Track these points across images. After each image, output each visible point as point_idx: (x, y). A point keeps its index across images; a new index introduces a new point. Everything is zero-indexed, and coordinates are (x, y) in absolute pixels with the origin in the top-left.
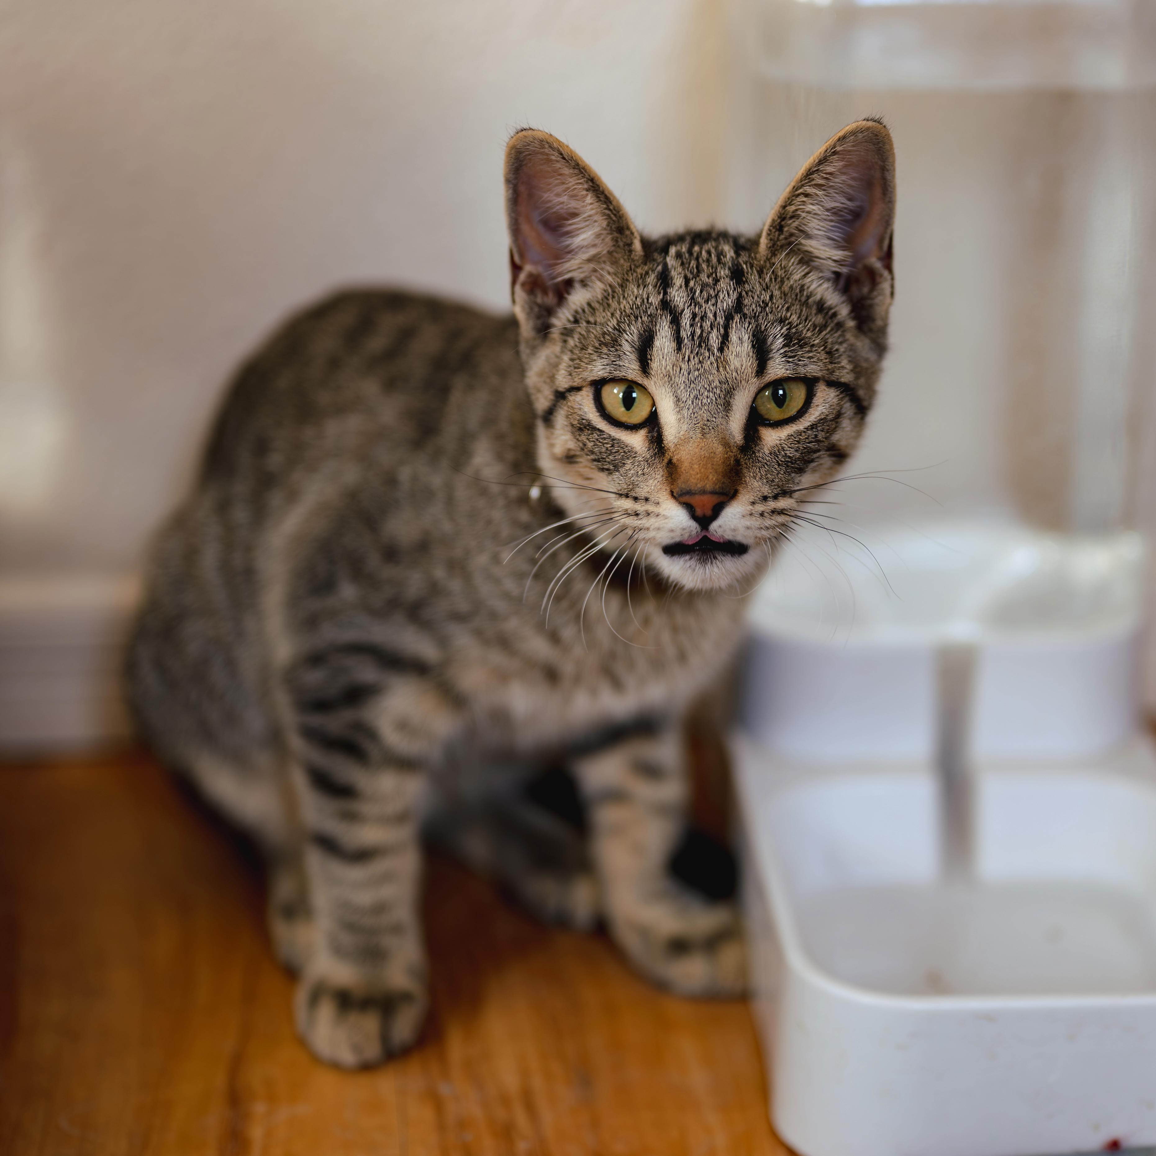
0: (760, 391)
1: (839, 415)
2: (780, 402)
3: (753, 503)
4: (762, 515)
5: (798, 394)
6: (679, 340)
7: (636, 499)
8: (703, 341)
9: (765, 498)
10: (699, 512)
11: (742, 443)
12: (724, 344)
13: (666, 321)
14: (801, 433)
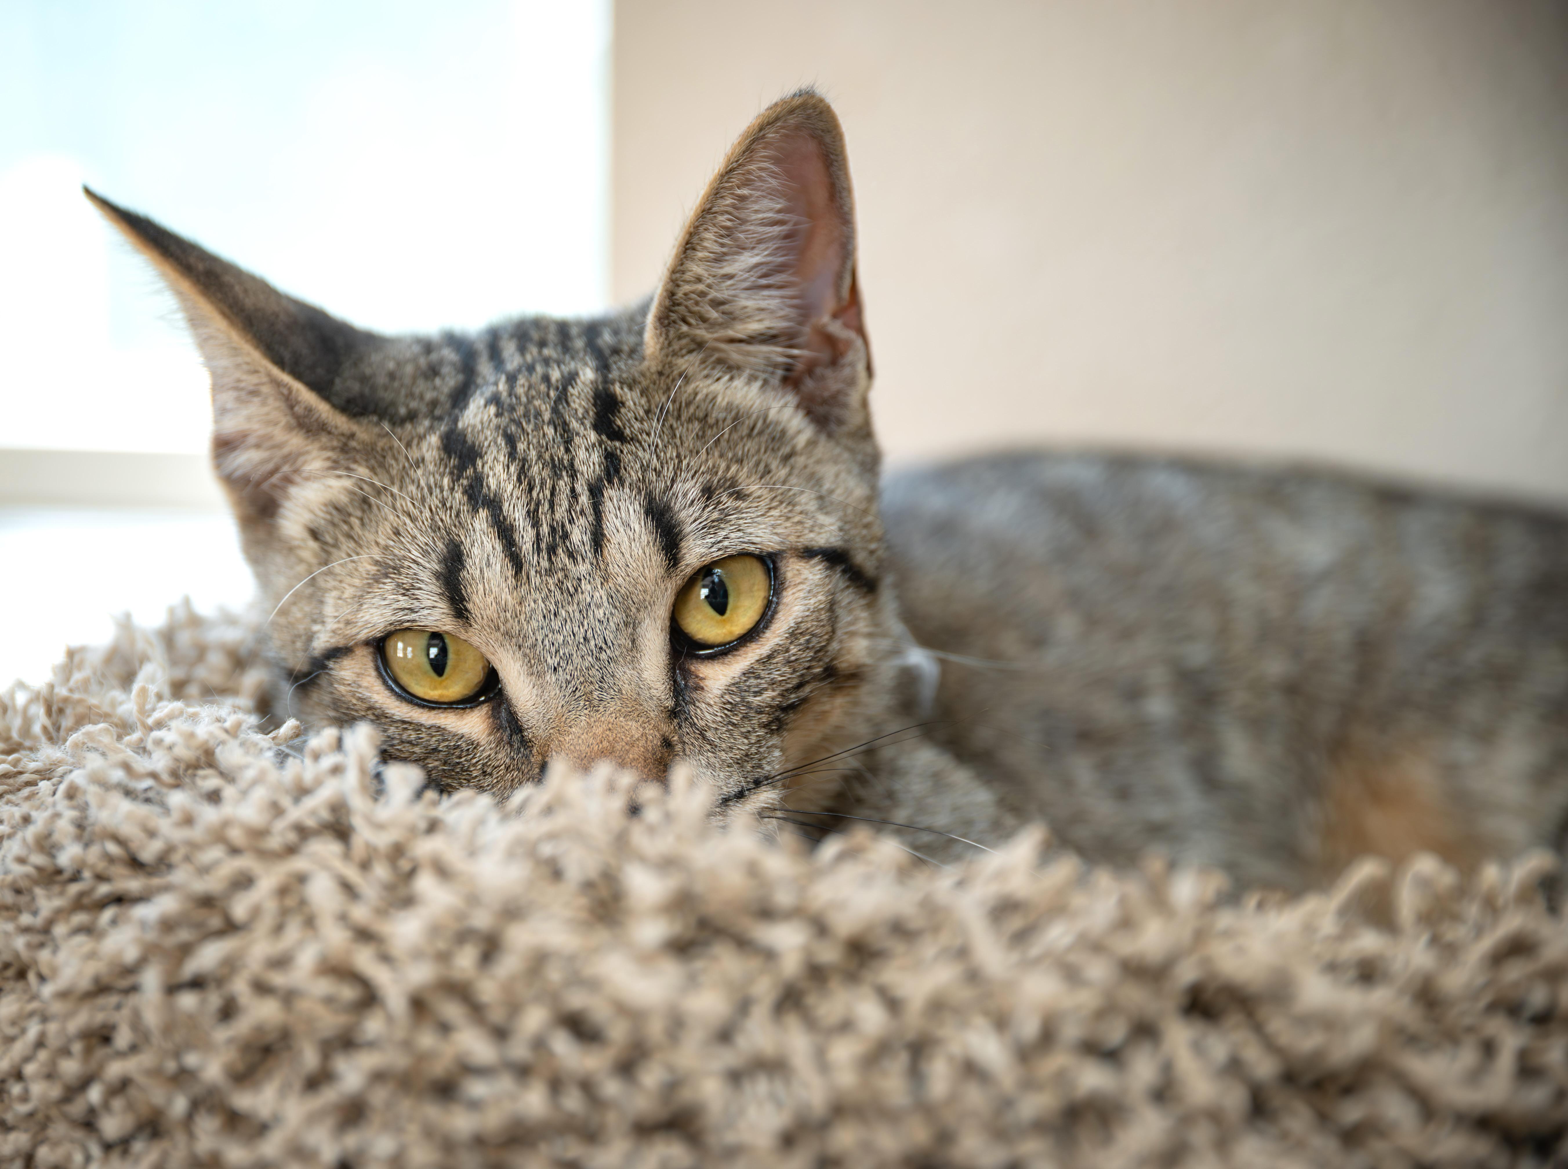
0: (678, 597)
5: (748, 596)
11: (670, 703)
12: (598, 539)
13: (481, 521)
14: (770, 657)
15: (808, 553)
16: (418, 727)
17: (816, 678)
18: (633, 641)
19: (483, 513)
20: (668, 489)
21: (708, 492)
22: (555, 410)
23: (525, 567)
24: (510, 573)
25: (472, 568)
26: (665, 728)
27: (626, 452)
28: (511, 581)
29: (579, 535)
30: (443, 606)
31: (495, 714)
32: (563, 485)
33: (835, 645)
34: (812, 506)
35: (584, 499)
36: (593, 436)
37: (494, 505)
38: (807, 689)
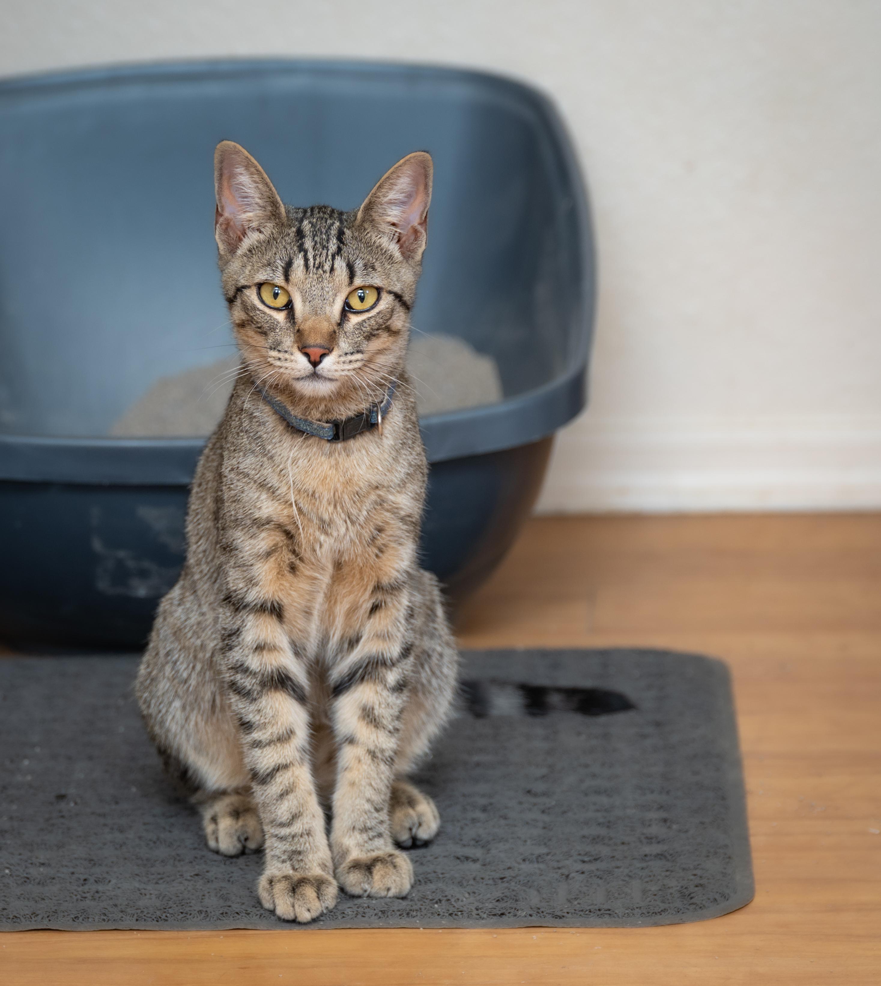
0: (350, 293)
1: (392, 311)
2: (362, 299)
3: (340, 356)
4: (344, 362)
5: (371, 299)
6: (307, 266)
7: (279, 351)
8: (320, 266)
9: (346, 354)
10: (312, 358)
11: (339, 321)
12: (332, 269)
13: (301, 255)
14: (371, 318)
15: (390, 292)
16: (264, 313)
17: (383, 329)
18: (334, 300)
19: (302, 253)
20: (354, 261)
21: (365, 265)
22: (326, 232)
23: (309, 269)
24: (305, 271)
25: (295, 265)
26: (336, 328)
27: (345, 249)
28: (305, 272)
29: (327, 267)
30: (282, 277)
31: (288, 314)
32: (324, 252)
33: (391, 321)
34: (395, 279)
35: (330, 257)
36: (335, 241)
37: (306, 252)
38: (380, 331)
